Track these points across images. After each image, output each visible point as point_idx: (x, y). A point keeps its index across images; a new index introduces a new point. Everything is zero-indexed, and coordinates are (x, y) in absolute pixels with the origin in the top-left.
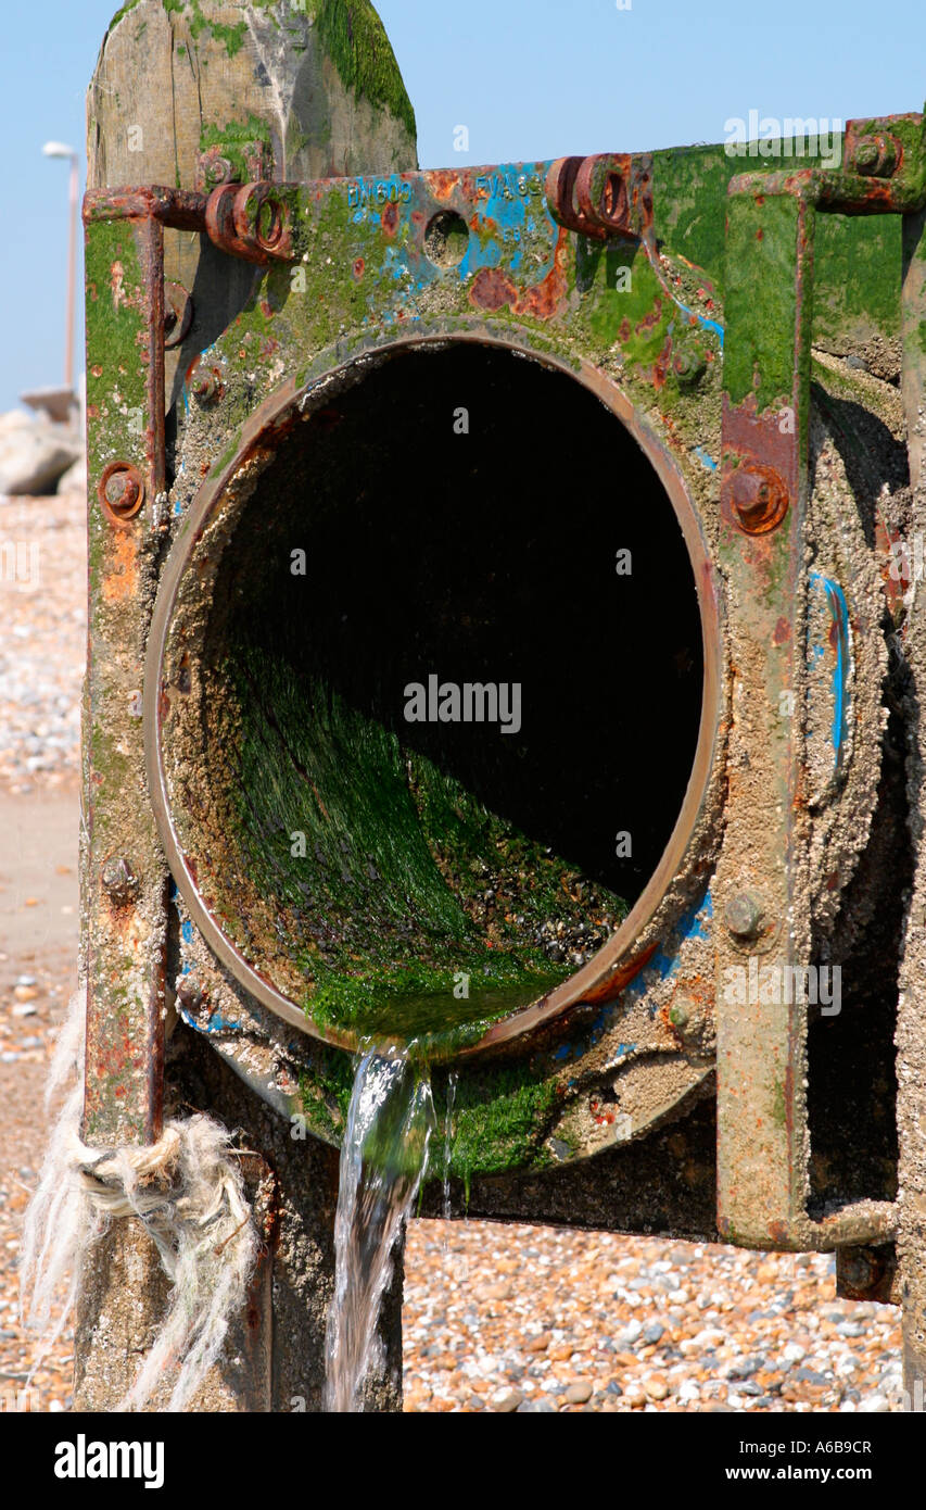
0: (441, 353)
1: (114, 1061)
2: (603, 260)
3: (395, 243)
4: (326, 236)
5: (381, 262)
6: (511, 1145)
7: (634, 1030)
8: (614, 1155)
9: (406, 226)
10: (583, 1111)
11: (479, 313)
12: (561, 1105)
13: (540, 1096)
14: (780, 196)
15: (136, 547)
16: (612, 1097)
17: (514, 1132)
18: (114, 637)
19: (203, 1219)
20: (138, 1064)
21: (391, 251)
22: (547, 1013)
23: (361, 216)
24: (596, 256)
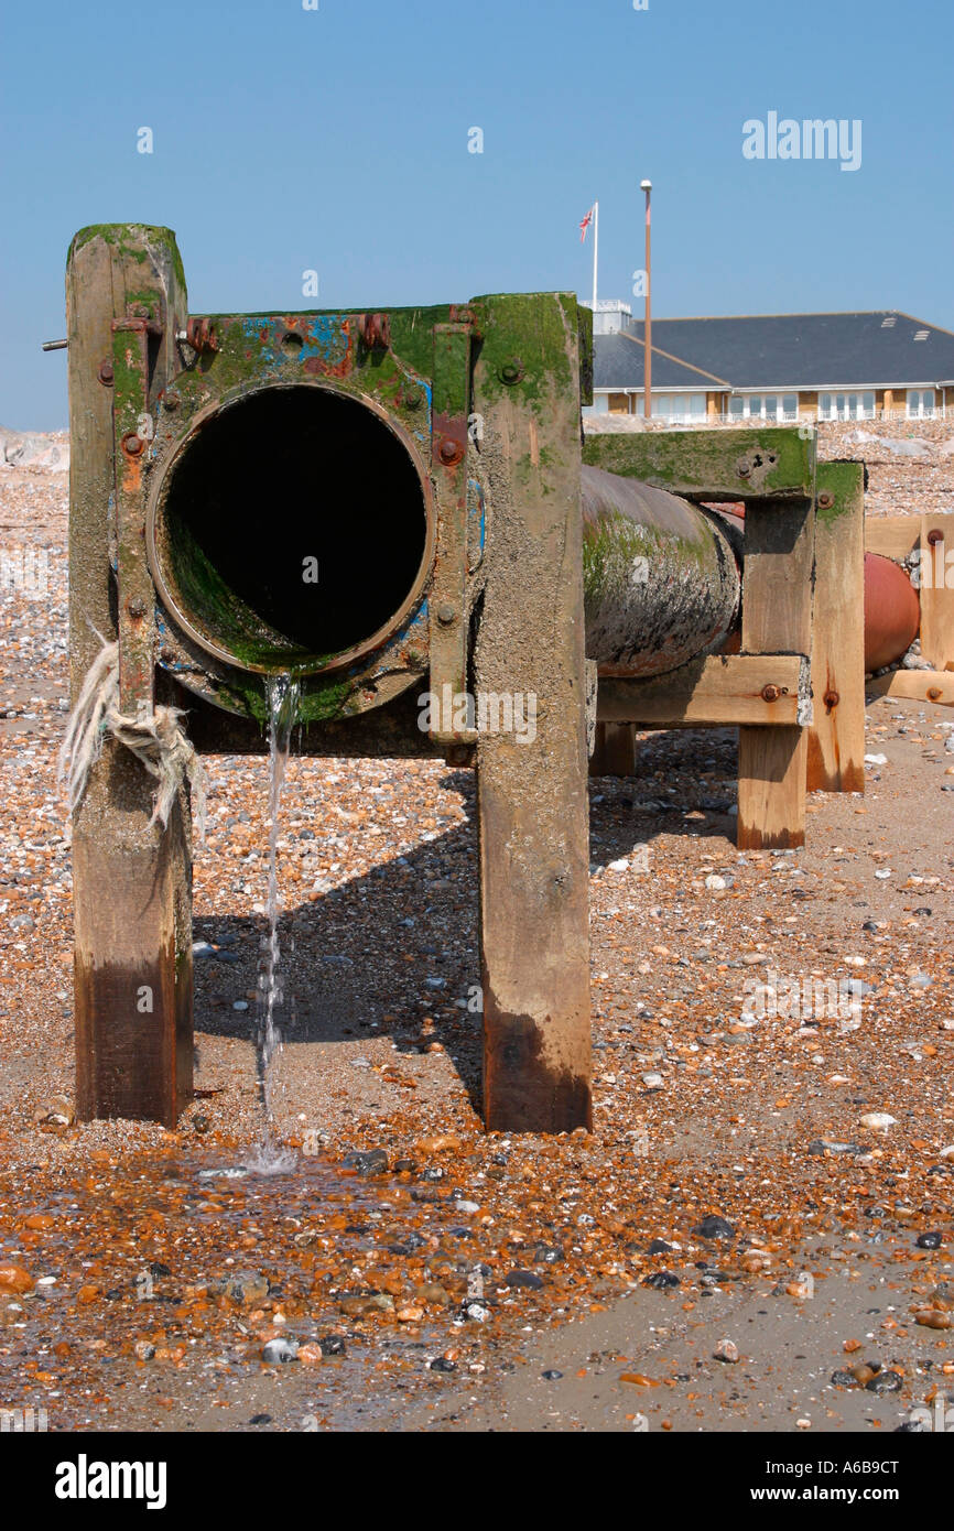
0: (290, 390)
1: (135, 682)
2: (370, 356)
3: (267, 345)
4: (231, 342)
5: (259, 353)
6: (329, 710)
7: (389, 661)
8: (376, 712)
9: (272, 339)
10: (360, 694)
11: (309, 375)
12: (353, 691)
13: (343, 689)
14: (458, 333)
15: (140, 468)
16: (375, 690)
17: (331, 703)
18: (130, 506)
19: (171, 747)
20: (146, 683)
21: (265, 349)
22: (358, 655)
23: (249, 334)
24: (366, 354)
